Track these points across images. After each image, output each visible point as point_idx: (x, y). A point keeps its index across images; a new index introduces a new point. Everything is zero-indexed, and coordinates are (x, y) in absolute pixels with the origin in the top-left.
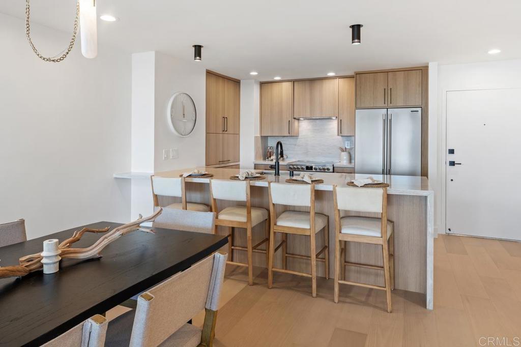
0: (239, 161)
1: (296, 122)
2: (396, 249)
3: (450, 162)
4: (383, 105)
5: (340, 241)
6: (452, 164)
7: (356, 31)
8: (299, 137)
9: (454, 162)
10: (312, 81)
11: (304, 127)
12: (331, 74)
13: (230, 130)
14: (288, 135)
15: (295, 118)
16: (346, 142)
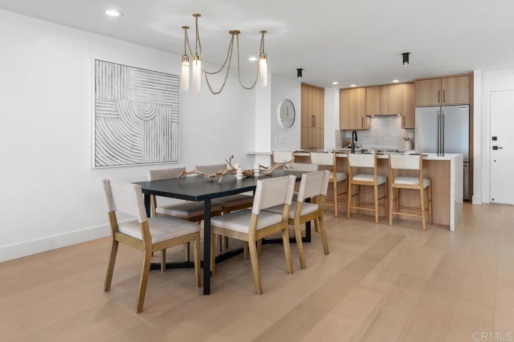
0: (323, 149)
1: (368, 118)
2: (433, 196)
3: (493, 147)
4: (437, 104)
5: (393, 188)
6: (495, 148)
7: (406, 57)
8: (371, 130)
9: (497, 147)
10: (381, 87)
11: (375, 123)
12: (396, 81)
13: (317, 125)
14: (362, 128)
15: (367, 116)
16: (410, 133)
